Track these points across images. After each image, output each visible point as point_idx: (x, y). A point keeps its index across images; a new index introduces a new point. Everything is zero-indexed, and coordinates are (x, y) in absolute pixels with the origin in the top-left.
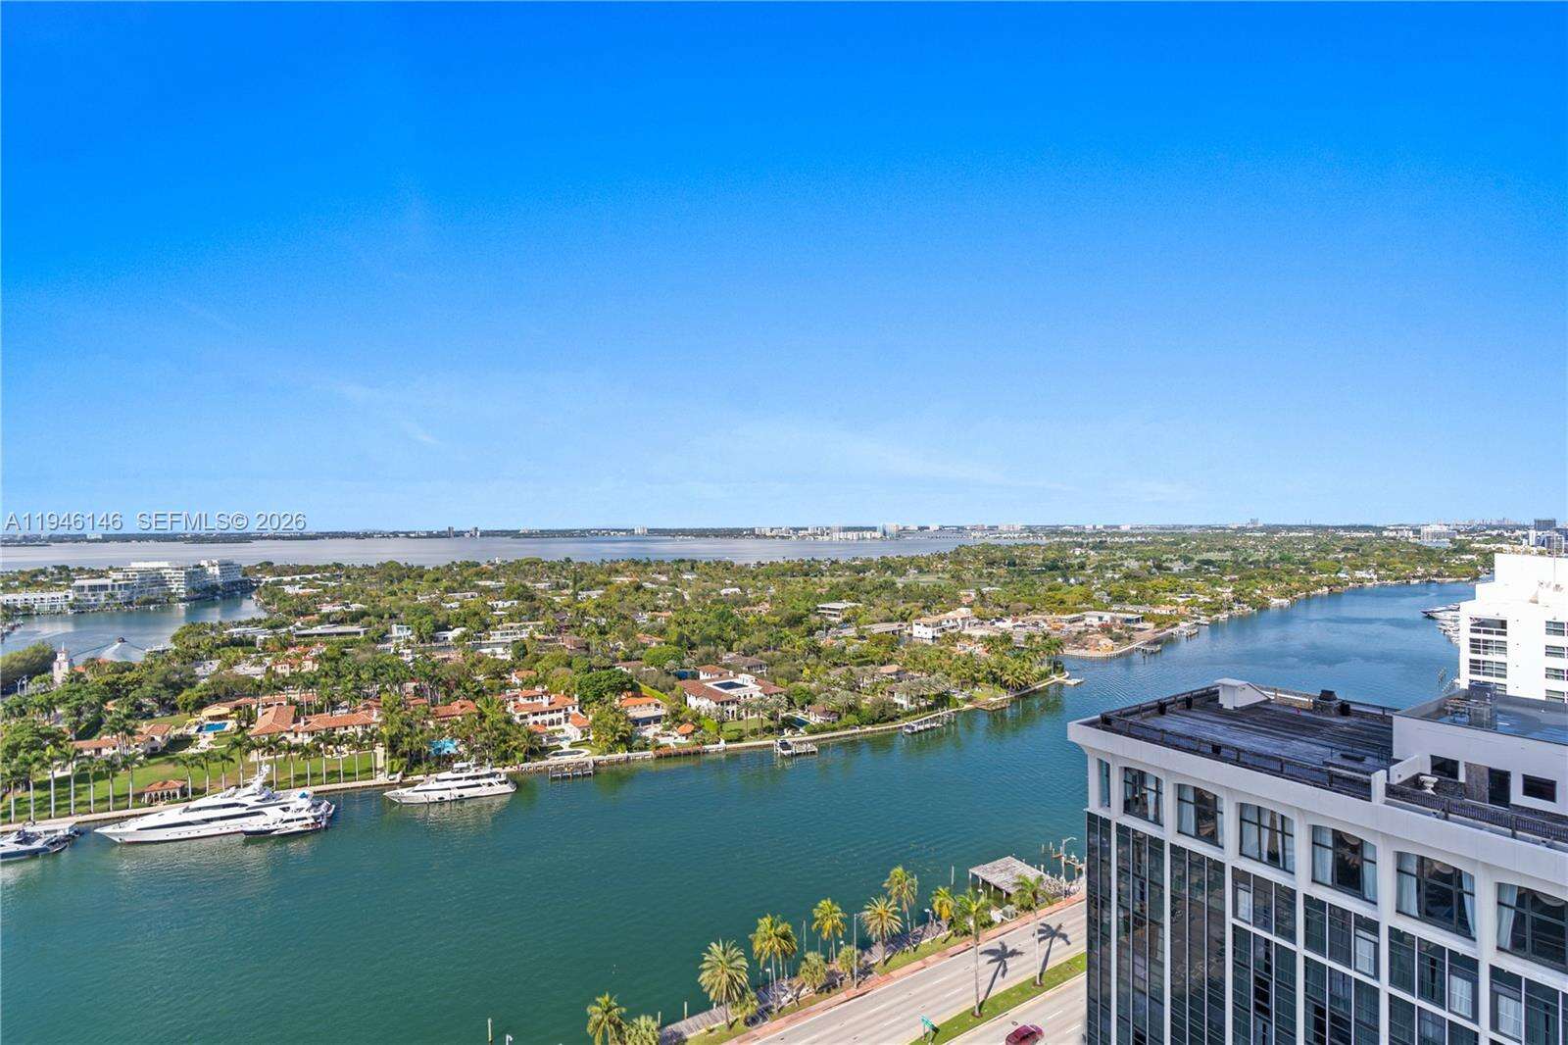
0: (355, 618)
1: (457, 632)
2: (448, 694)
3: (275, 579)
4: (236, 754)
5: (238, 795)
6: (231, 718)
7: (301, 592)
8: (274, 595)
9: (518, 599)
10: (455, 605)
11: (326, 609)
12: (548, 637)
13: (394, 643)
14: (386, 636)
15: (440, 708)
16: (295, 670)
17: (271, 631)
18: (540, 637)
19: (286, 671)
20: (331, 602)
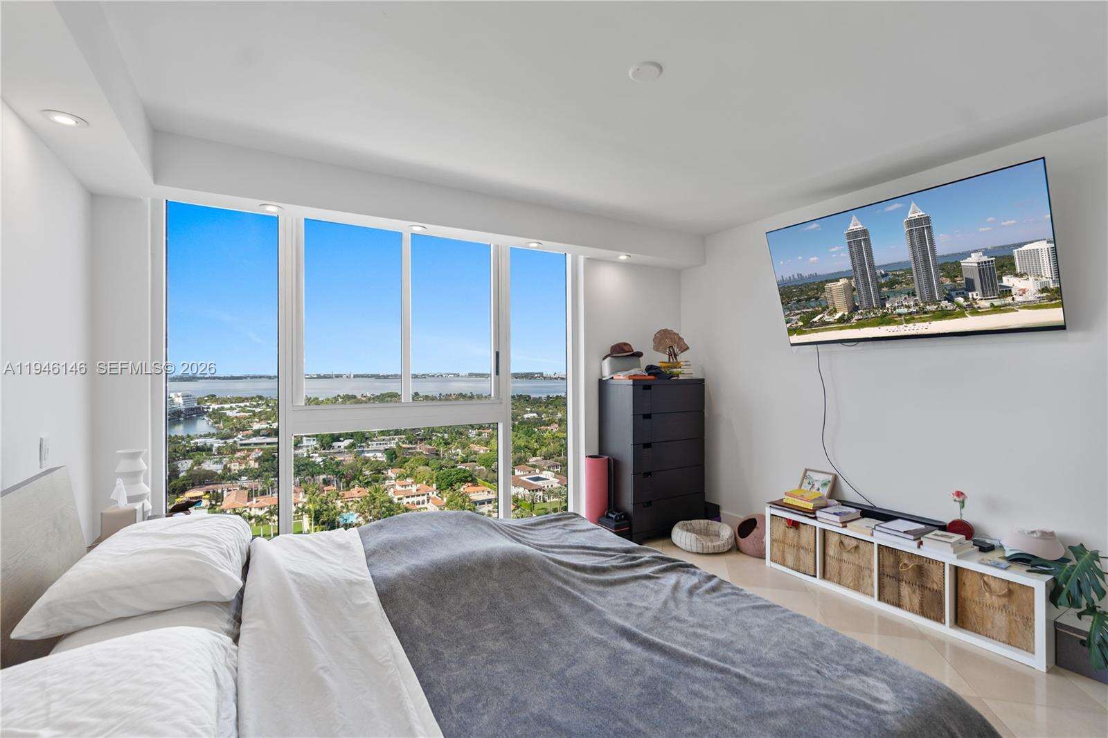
1: (347, 442)
2: (348, 483)
3: (220, 406)
6: (205, 498)
7: (238, 415)
11: (256, 426)
12: (410, 446)
13: (305, 449)
14: (299, 445)
15: (345, 492)
16: (243, 467)
17: (223, 441)
18: (404, 446)
19: (237, 468)
20: (259, 422)
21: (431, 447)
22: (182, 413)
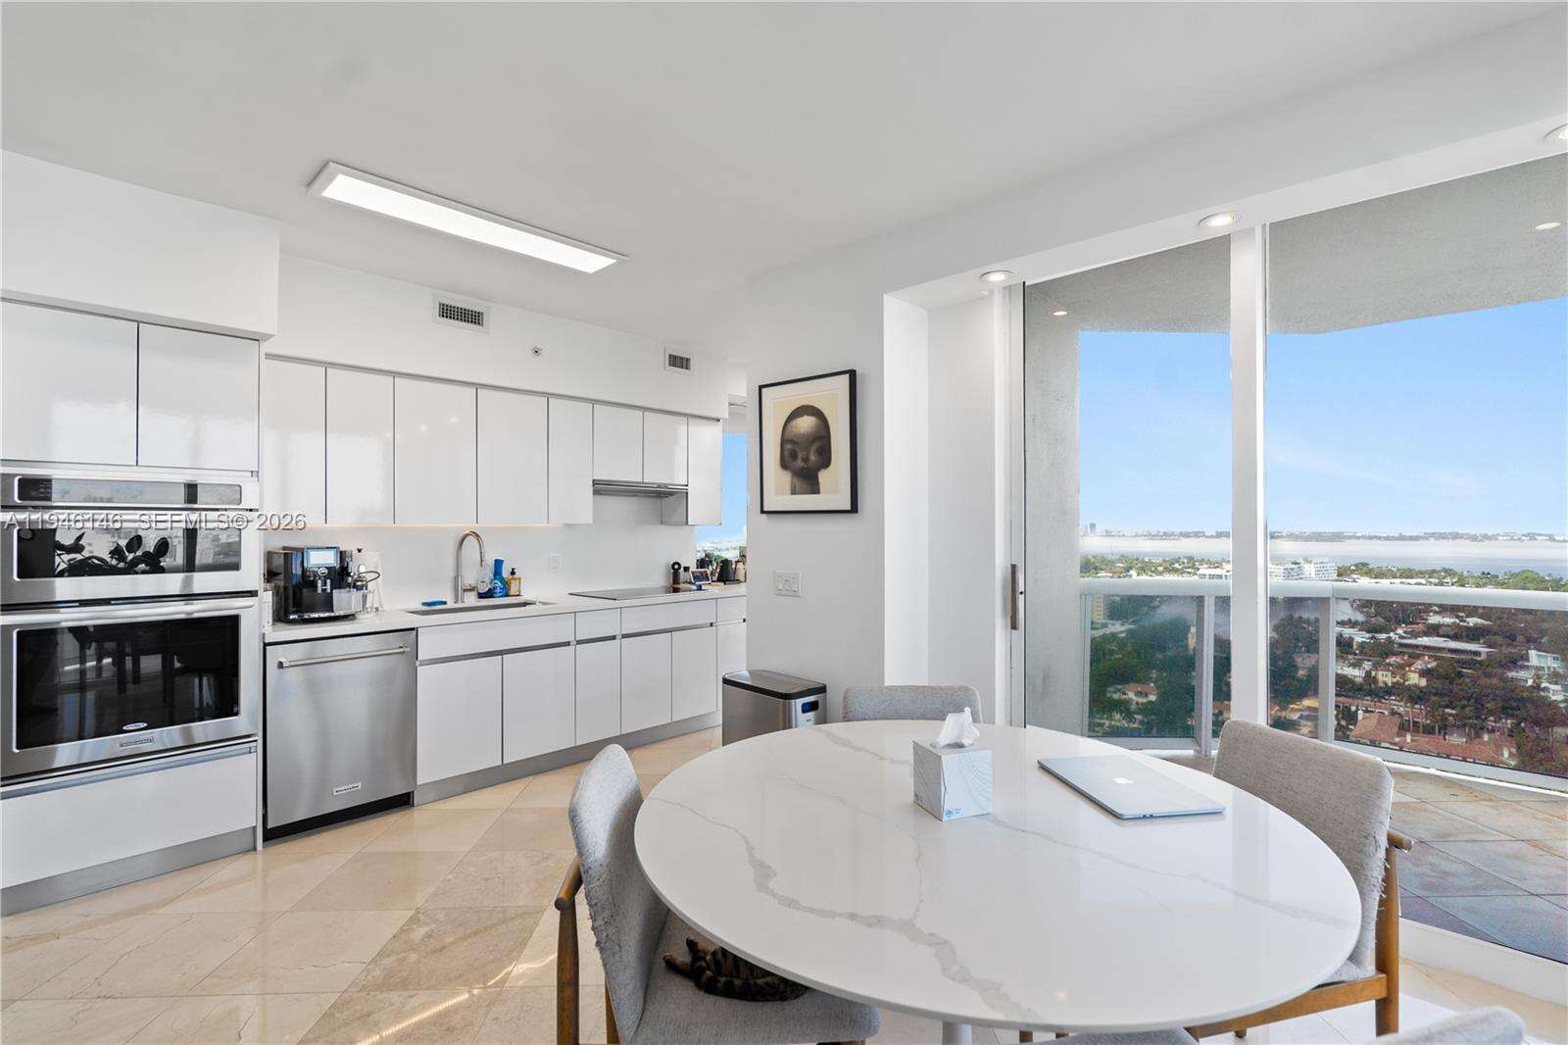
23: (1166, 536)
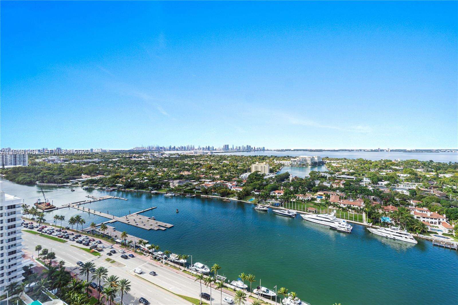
0: (352, 174)
1: (386, 182)
2: (386, 203)
3: (330, 161)
4: (327, 206)
5: (328, 216)
6: (324, 196)
7: (336, 165)
8: (330, 166)
9: (410, 174)
10: (385, 173)
11: (343, 171)
12: (426, 189)
13: (365, 183)
14: (362, 181)
15: (384, 207)
16: (338, 186)
17: (330, 175)
18: (422, 189)
19: (335, 186)
20: (345, 169)
21: (442, 192)
22: (317, 163)
23: (282, 150)
